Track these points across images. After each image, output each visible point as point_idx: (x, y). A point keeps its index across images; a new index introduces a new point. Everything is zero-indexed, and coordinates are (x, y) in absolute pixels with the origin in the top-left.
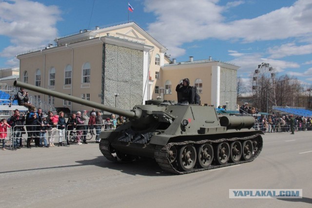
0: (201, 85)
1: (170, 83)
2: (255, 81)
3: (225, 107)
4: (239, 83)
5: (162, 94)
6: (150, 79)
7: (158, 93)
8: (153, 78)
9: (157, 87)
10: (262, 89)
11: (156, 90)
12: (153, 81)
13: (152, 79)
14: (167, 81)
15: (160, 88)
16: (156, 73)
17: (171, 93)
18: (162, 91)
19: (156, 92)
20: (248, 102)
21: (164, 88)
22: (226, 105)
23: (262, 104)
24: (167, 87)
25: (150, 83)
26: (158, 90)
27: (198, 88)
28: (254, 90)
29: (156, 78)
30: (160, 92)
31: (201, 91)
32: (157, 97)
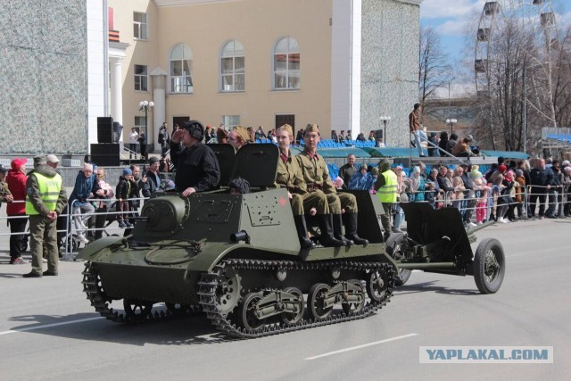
0: (295, 60)
1: (187, 54)
2: (482, 43)
3: (378, 135)
4: (427, 51)
5: (159, 93)
6: (113, 39)
7: (144, 89)
8: (127, 35)
9: (140, 69)
10: (507, 70)
11: (137, 79)
12: (124, 47)
13: (121, 39)
14: (177, 45)
15: (151, 72)
16: (137, 16)
17: (190, 89)
18: (159, 82)
19: (137, 87)
20: (457, 117)
21: (167, 71)
22: (382, 127)
23: (506, 124)
24: (177, 68)
25: (113, 53)
26: (144, 80)
27: (286, 72)
28: (479, 74)
29: (136, 34)
30: (154, 87)
31: (294, 81)
32: (142, 103)
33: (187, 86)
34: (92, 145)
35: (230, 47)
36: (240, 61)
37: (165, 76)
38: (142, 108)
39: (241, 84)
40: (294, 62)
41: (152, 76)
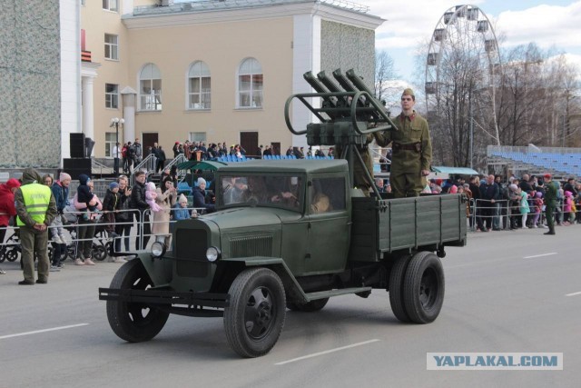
0: (258, 80)
2: (432, 68)
5: (130, 111)
6: (86, 58)
7: (115, 106)
8: (98, 55)
9: (110, 88)
10: (455, 93)
11: (107, 97)
12: (97, 65)
13: (93, 59)
14: (146, 65)
15: (122, 90)
16: (108, 38)
17: (160, 107)
18: (129, 100)
19: (108, 105)
21: (138, 90)
23: (455, 142)
24: (146, 87)
25: (87, 71)
26: (114, 98)
27: (251, 91)
28: (430, 96)
29: (107, 55)
30: (124, 105)
31: (258, 100)
32: (113, 120)
33: (156, 104)
34: (65, 160)
35: (197, 67)
36: (207, 81)
37: (135, 95)
38: (113, 125)
39: (207, 103)
40: (257, 82)
41: (123, 95)
